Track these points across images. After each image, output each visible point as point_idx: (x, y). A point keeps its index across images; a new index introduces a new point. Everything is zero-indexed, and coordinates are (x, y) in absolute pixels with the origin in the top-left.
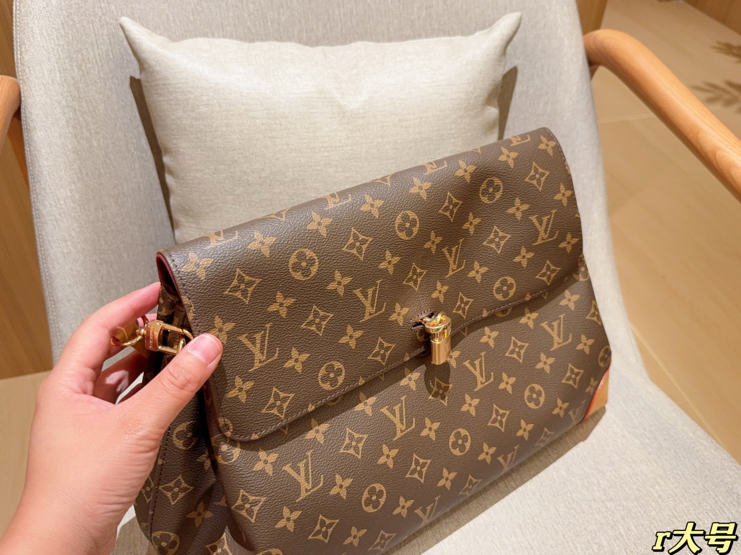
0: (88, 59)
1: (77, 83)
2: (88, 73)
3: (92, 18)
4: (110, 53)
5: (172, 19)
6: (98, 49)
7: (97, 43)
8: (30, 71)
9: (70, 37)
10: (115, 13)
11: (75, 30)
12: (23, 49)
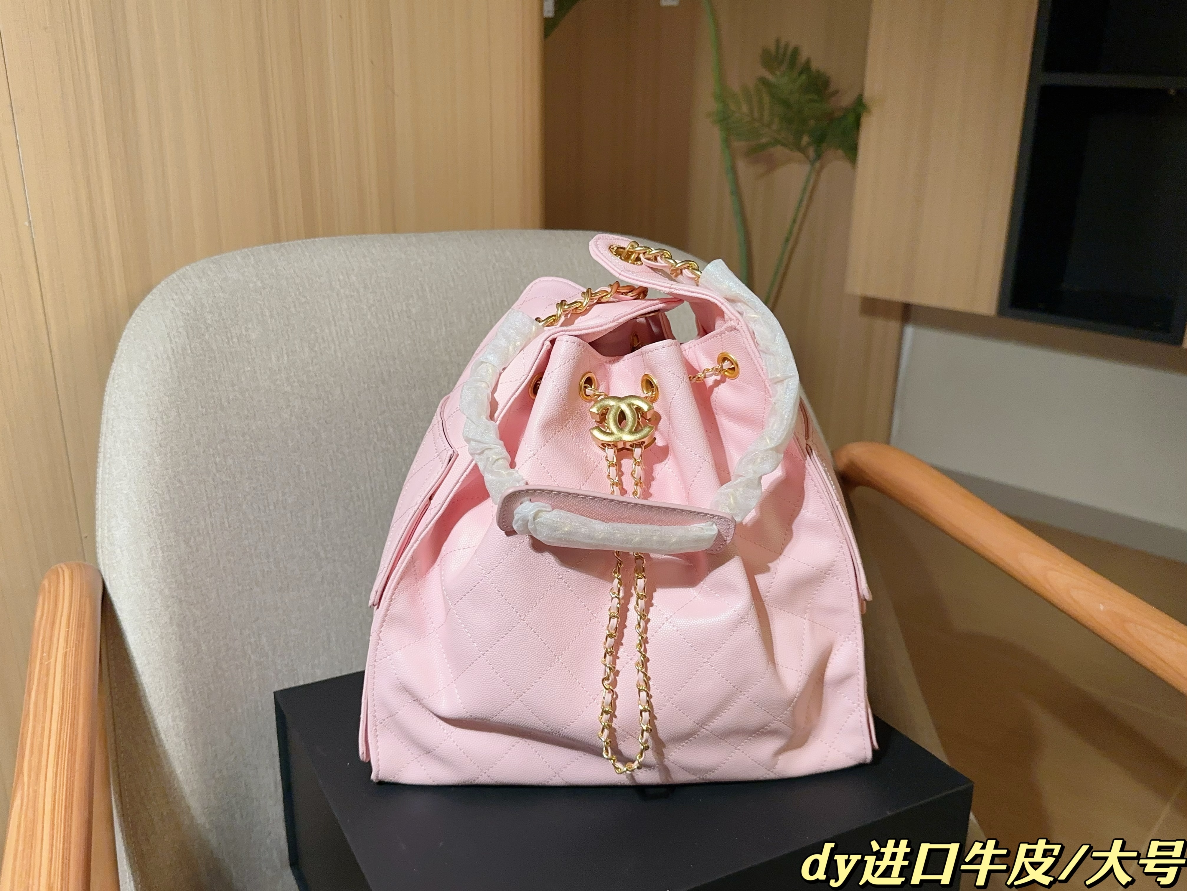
1: (183, 564)
3: (204, 477)
7: (209, 509)
9: (176, 503)
11: (183, 494)
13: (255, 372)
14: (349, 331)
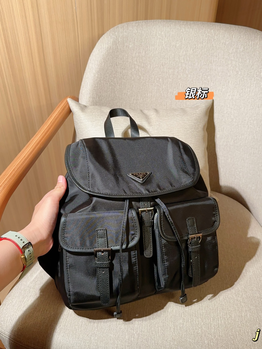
0: (103, 96)
2: (101, 100)
3: (107, 82)
4: (110, 95)
5: (134, 87)
6: (107, 93)
7: (107, 91)
8: (83, 96)
9: (99, 87)
10: (115, 82)
11: (101, 86)
12: (83, 89)
13: (128, 57)
14: (157, 49)
